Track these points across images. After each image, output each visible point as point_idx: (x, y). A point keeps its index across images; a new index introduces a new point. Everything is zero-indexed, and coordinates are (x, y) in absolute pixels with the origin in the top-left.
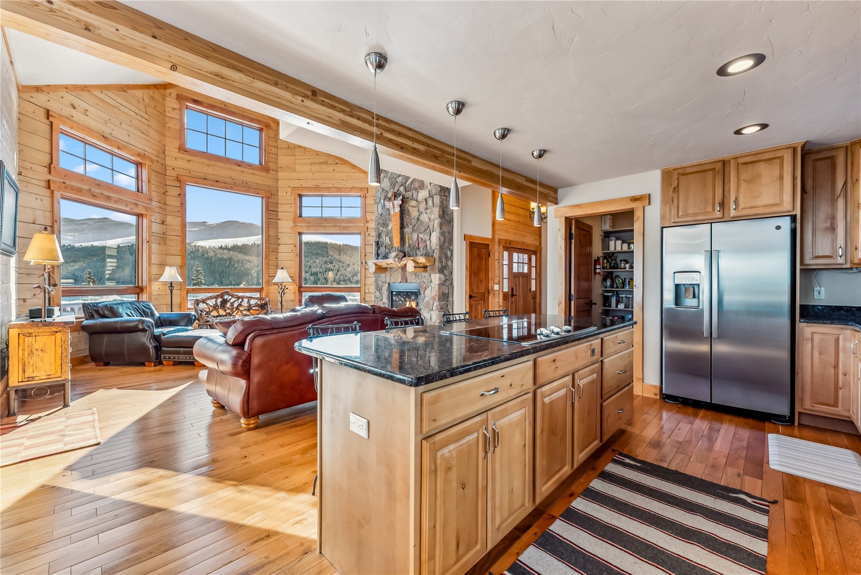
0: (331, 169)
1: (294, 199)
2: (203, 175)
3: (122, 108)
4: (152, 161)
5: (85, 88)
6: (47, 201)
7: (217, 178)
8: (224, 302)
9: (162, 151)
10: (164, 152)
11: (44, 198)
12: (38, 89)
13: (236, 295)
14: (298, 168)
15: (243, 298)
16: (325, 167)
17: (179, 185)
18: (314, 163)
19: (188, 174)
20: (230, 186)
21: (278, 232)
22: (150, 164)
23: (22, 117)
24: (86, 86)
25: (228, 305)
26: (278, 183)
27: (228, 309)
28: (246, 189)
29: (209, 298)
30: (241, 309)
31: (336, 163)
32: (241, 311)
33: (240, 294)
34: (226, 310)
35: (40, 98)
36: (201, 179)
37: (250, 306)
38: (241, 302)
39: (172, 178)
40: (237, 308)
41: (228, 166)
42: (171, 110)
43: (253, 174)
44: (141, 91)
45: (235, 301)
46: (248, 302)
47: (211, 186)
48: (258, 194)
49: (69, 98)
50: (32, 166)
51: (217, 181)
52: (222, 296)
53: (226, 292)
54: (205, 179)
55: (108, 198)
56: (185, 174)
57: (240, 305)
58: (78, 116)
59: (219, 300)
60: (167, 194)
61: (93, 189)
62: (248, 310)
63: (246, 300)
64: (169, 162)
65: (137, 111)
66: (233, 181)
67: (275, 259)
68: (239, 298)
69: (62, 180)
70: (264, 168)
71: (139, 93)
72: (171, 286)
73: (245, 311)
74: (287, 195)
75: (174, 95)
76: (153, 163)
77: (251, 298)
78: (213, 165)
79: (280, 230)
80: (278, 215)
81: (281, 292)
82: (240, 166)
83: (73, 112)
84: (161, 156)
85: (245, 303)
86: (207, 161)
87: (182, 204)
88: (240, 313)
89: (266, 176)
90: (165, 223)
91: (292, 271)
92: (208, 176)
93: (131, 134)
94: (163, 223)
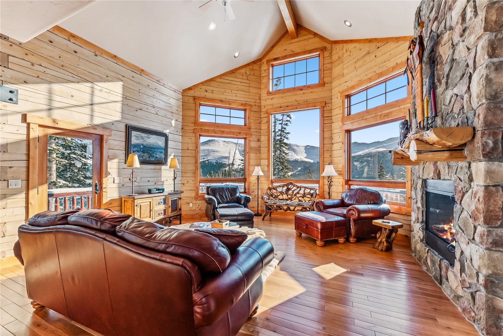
0: (373, 56)
1: (342, 101)
2: (279, 105)
3: (232, 82)
4: (251, 106)
5: (212, 80)
6: (193, 139)
7: (288, 104)
8: (288, 190)
9: (258, 98)
10: (260, 99)
11: (192, 138)
12: (190, 89)
13: (297, 185)
14: (345, 71)
15: (300, 188)
16: (367, 58)
17: (267, 116)
18: (358, 60)
19: (272, 108)
20: (295, 107)
21: (332, 134)
22: (250, 108)
23: (184, 103)
24: (212, 79)
25: (290, 192)
26: (332, 92)
27: (290, 195)
28: (306, 105)
29: (280, 186)
30: (298, 195)
31: (378, 48)
32: (298, 198)
33: (299, 185)
34: (288, 196)
35: (191, 93)
36: (279, 108)
37: (305, 194)
38: (299, 191)
39: (264, 113)
40: (295, 195)
41: (294, 93)
42: (264, 71)
43: (312, 92)
44: (244, 69)
45: (295, 190)
46: (304, 191)
47: (284, 110)
48: (315, 106)
49: (204, 87)
50: (187, 124)
51: (288, 106)
52: (287, 185)
53: (290, 183)
54: (281, 107)
55: (223, 132)
56: (270, 108)
57: (298, 193)
58: (209, 95)
59: (285, 188)
60: (262, 123)
61: (215, 129)
62: (303, 197)
63: (303, 189)
64: (263, 103)
65: (242, 81)
66: (297, 102)
67: (329, 157)
68: (298, 187)
69: (200, 128)
70: (322, 84)
71: (243, 71)
72: (258, 178)
73: (301, 198)
74: (338, 99)
75: (265, 62)
76: (251, 107)
77: (306, 188)
78: (285, 96)
79: (334, 132)
80: (332, 119)
81: (329, 184)
82: (302, 90)
83: (206, 94)
84: (258, 101)
85: (302, 192)
86: (281, 95)
87: (268, 127)
88: (297, 199)
89: (322, 90)
90: (260, 140)
91: (340, 166)
92: (283, 105)
93: (238, 95)
94: (259, 140)
